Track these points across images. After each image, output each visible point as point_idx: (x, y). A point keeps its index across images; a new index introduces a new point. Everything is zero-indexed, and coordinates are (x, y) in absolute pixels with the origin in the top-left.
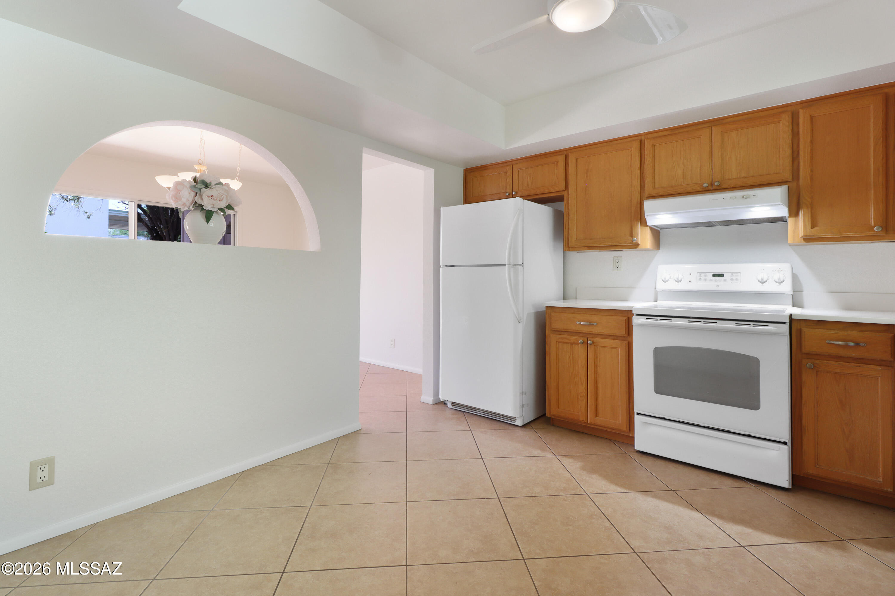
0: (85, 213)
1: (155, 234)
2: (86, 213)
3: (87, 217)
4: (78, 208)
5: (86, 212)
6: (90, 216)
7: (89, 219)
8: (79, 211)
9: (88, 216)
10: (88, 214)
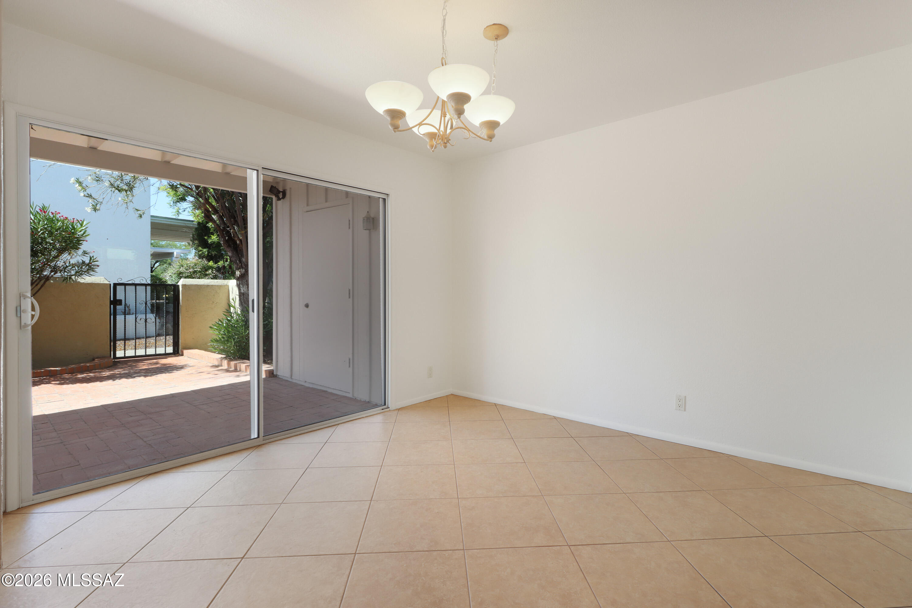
0: (136, 211)
1: (227, 238)
2: (138, 210)
3: (138, 215)
4: (127, 205)
5: (136, 209)
6: (142, 215)
7: (142, 219)
8: (128, 208)
9: (140, 214)
10: (139, 212)
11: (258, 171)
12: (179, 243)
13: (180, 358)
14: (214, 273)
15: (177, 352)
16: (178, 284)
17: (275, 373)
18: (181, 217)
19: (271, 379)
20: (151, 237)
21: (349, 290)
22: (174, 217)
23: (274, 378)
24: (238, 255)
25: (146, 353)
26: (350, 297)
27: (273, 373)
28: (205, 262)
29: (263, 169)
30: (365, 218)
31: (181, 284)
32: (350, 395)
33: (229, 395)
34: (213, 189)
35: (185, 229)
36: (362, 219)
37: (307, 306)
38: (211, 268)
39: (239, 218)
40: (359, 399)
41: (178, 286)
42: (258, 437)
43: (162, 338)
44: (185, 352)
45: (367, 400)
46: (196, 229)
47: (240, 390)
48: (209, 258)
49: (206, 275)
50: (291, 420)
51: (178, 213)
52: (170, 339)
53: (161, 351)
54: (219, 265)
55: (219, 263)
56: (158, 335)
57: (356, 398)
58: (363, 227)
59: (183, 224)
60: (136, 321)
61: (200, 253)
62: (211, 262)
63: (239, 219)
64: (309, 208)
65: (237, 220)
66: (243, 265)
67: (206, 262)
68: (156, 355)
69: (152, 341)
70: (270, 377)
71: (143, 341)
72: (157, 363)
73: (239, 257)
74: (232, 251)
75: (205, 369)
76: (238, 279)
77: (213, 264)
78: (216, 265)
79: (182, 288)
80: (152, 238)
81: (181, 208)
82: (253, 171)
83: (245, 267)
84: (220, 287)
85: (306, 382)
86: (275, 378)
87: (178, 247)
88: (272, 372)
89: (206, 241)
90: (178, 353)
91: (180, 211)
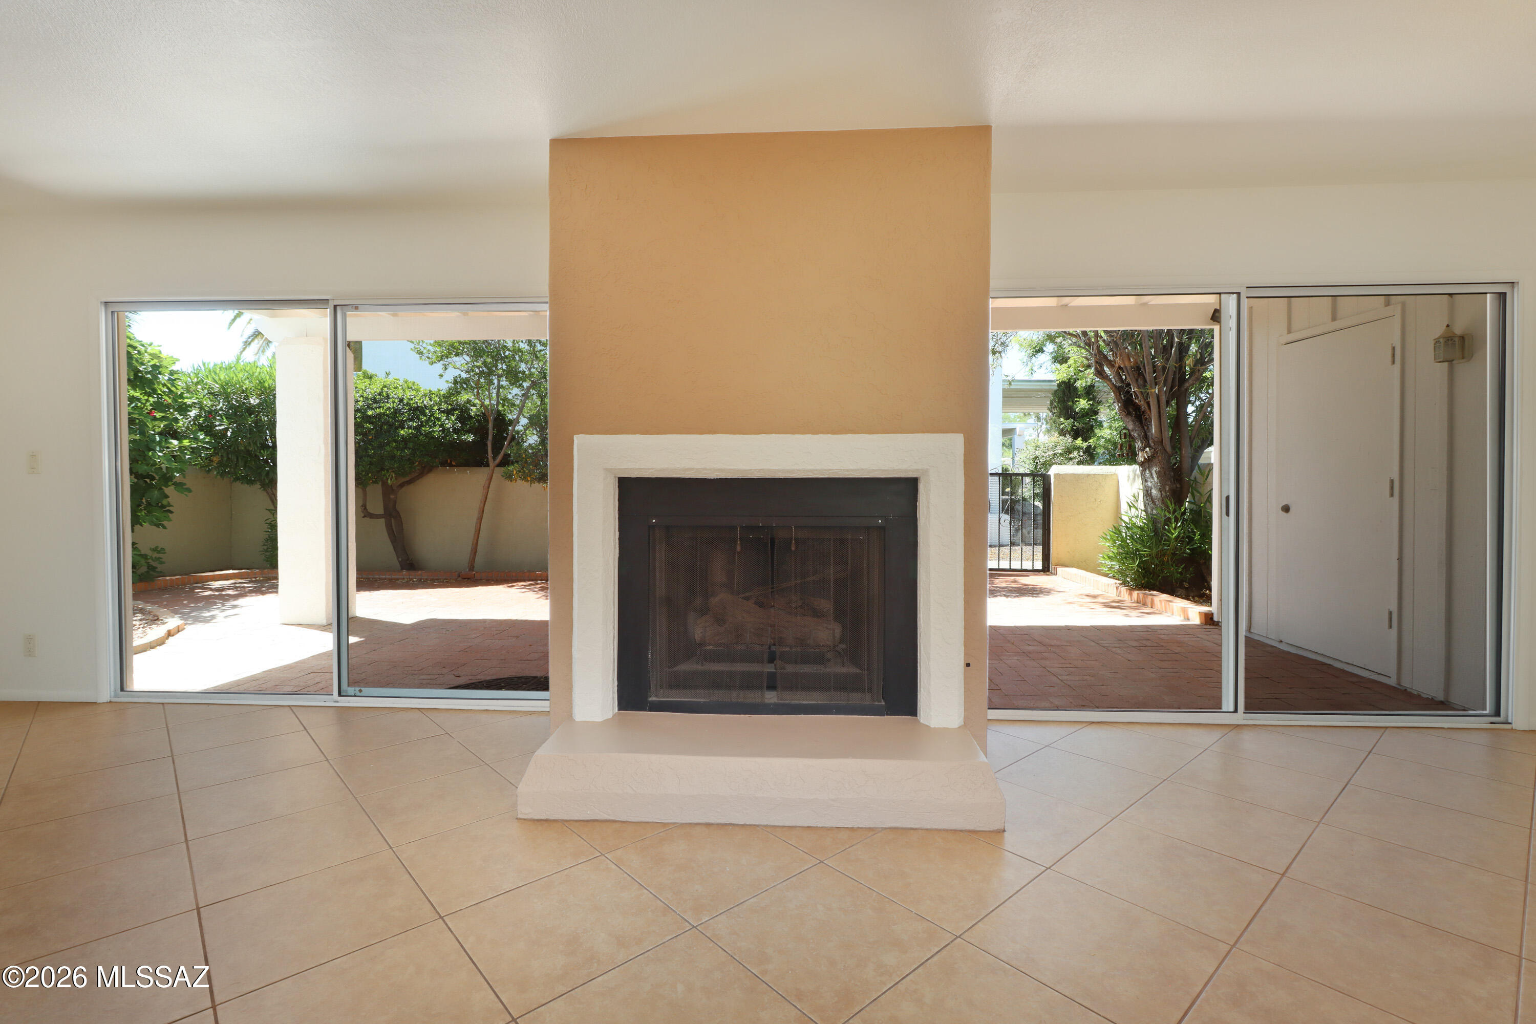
11: (1239, 294)
12: (1013, 414)
13: (1053, 577)
14: (1082, 456)
15: (1046, 569)
16: (1048, 473)
17: (1215, 619)
18: (1036, 377)
19: (1208, 627)
20: (1003, 409)
21: (1392, 482)
22: (1027, 378)
23: (1212, 627)
24: (1143, 427)
25: (1010, 566)
26: (1392, 495)
27: (1212, 619)
28: (1068, 439)
29: (1248, 289)
30: (1441, 340)
31: (1054, 473)
32: (1392, 682)
33: (1149, 640)
34: (1105, 332)
35: (1040, 393)
36: (1433, 342)
37: (1286, 509)
38: (1078, 448)
39: (1146, 368)
40: (1415, 693)
41: (1049, 476)
42: (1236, 711)
43: (1017, 548)
44: (1060, 569)
45: (1442, 699)
46: (1056, 392)
47: (1163, 636)
48: (1076, 434)
49: (1071, 459)
50: (1276, 700)
51: (1032, 371)
52: (1039, 549)
53: (1027, 565)
54: (1090, 444)
55: (1090, 441)
56: (1012, 544)
57: (1406, 690)
58: (1435, 358)
59: (1038, 387)
60: (999, 522)
61: (1062, 426)
62: (1079, 439)
63: (1147, 370)
64: (1292, 337)
65: (1144, 372)
66: (1150, 442)
67: (1070, 440)
68: (1022, 570)
69: (1005, 550)
70: (1206, 623)
71: (996, 550)
72: (1015, 582)
73: (1144, 429)
74: (1133, 421)
75: (1076, 599)
76: (1142, 464)
77: (1081, 442)
78: (1087, 443)
79: (1055, 478)
80: (1004, 411)
81: (1036, 364)
82: (1229, 296)
83: (1154, 444)
84: (1105, 476)
85: (1281, 641)
86: (1217, 627)
87: (1011, 420)
88: (1210, 617)
89: (1071, 408)
90: (1048, 570)
91: (1035, 369)
